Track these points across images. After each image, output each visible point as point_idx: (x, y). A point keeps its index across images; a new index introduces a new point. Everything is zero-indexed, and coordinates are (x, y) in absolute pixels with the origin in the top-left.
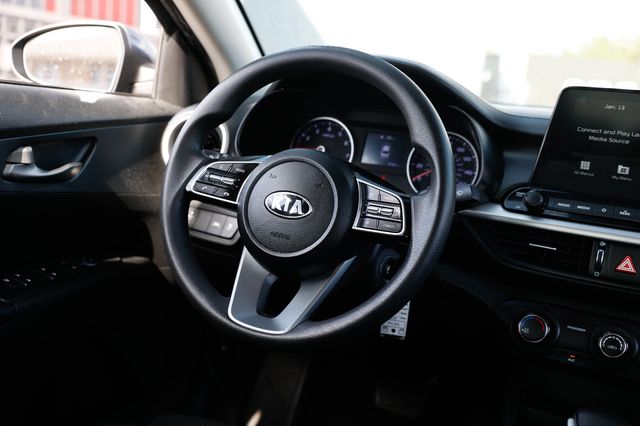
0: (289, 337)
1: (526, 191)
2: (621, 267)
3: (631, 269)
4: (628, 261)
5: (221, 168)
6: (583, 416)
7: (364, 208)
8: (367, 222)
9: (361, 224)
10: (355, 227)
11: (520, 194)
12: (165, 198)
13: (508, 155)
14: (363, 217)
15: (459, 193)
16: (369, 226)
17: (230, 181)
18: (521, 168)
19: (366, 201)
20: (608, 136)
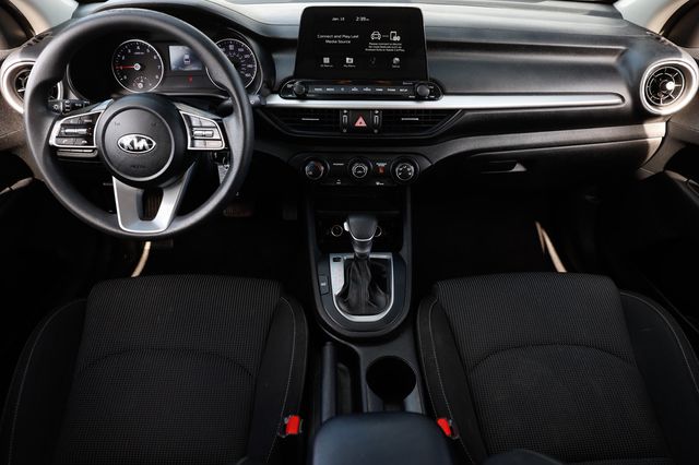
0: (168, 231)
1: (293, 83)
2: (358, 124)
3: (364, 124)
4: (361, 120)
5: (72, 122)
6: (352, 220)
7: (192, 133)
8: (197, 143)
9: (193, 146)
10: (189, 148)
11: (289, 86)
12: (35, 156)
13: (275, 56)
14: (193, 139)
15: (252, 102)
16: (199, 145)
17: (84, 131)
18: (286, 65)
19: (191, 127)
20: (337, 39)
